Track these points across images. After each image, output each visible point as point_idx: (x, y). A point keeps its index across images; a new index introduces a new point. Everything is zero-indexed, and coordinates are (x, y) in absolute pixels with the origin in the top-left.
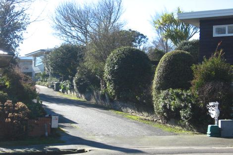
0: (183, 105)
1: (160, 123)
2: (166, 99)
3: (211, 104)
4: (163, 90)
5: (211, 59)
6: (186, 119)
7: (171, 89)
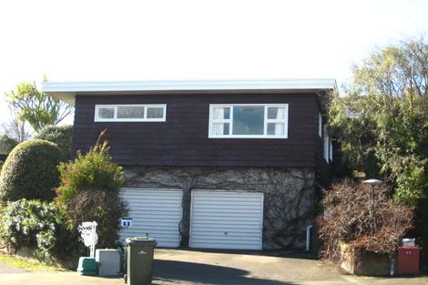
0: (41, 225)
1: (4, 253)
2: (15, 215)
3: (86, 224)
4: (12, 200)
5: (88, 156)
6: (46, 247)
7: (24, 199)
